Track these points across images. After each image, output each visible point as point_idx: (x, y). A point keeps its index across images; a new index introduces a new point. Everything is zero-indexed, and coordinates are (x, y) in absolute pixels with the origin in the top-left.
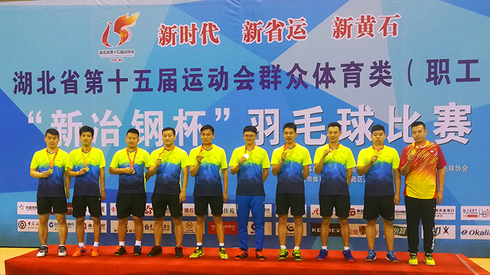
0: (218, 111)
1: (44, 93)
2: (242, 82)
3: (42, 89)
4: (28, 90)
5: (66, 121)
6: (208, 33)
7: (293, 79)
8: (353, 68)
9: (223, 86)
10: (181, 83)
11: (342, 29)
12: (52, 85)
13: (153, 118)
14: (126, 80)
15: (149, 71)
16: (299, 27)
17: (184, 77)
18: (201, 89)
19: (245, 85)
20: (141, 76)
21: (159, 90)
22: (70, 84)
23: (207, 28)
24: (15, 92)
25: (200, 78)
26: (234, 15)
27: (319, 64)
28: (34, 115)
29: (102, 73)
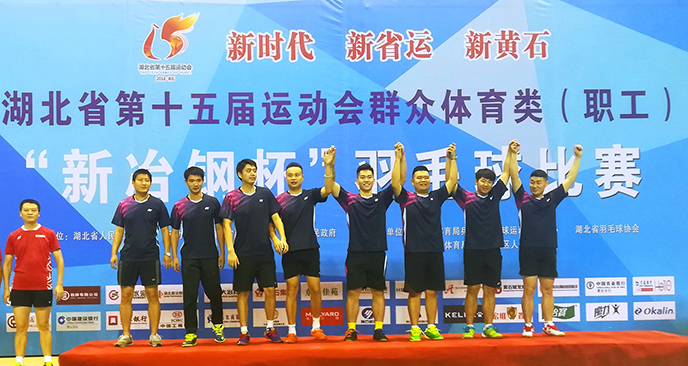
0: (313, 153)
1: (51, 124)
2: (346, 113)
3: (49, 118)
4: (27, 119)
5: (87, 165)
6: (298, 46)
7: (415, 111)
8: (493, 97)
9: (320, 118)
10: (260, 114)
11: (477, 47)
12: (65, 112)
13: (219, 161)
14: (180, 107)
15: (214, 96)
16: (421, 41)
17: (264, 105)
18: (289, 122)
19: (350, 117)
20: (202, 102)
21: (228, 122)
22: (94, 111)
23: (297, 39)
24: (5, 122)
25: (287, 106)
26: (334, 22)
27: (448, 92)
28: (36, 157)
29: (143, 96)
